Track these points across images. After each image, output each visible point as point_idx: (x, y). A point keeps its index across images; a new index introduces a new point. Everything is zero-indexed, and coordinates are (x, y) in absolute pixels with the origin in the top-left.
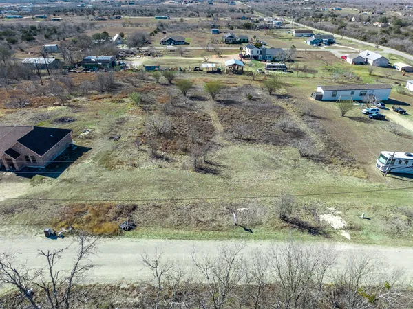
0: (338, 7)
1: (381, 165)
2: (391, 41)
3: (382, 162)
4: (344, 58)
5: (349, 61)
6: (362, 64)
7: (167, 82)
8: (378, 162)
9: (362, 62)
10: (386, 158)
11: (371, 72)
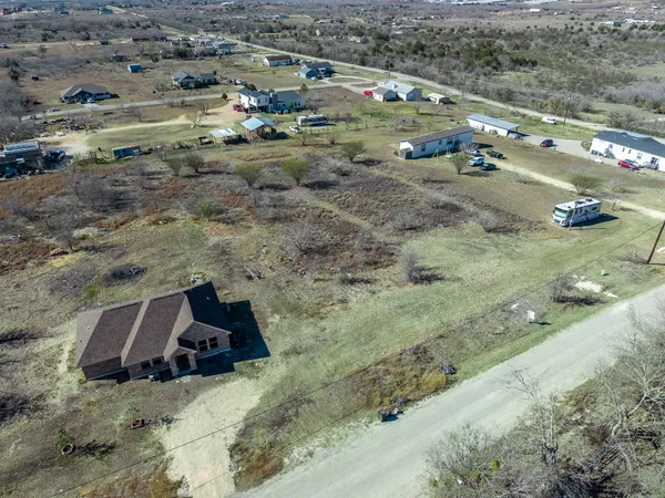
0: (282, 14)
1: (562, 220)
2: (398, 64)
3: (561, 217)
4: (369, 94)
5: (378, 97)
6: (394, 100)
7: (192, 172)
8: (555, 217)
9: (392, 98)
10: (565, 212)
11: (418, 110)
